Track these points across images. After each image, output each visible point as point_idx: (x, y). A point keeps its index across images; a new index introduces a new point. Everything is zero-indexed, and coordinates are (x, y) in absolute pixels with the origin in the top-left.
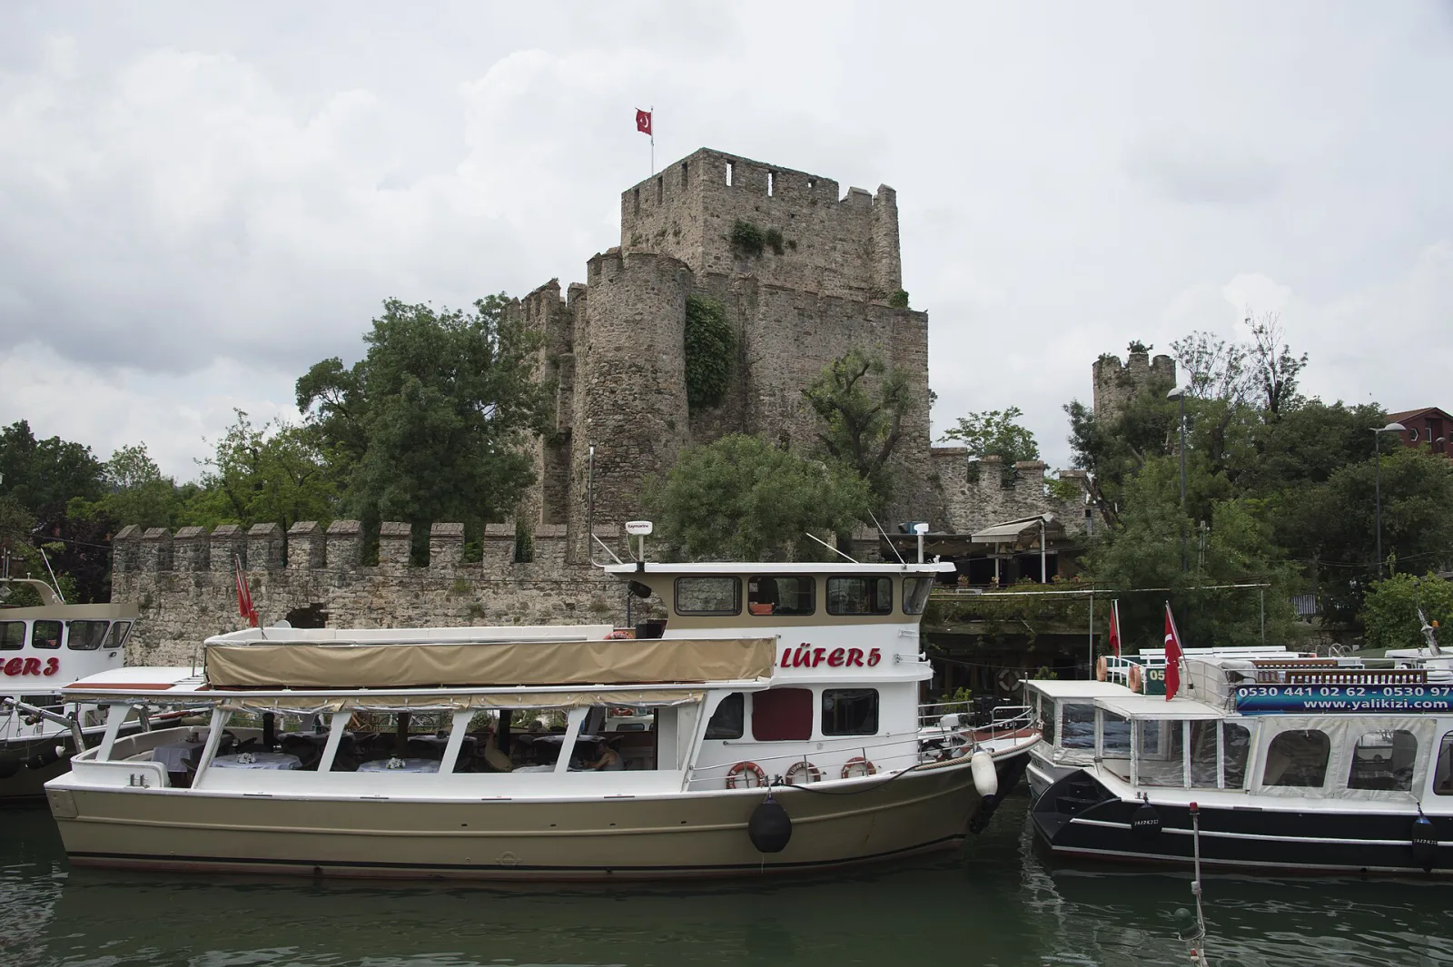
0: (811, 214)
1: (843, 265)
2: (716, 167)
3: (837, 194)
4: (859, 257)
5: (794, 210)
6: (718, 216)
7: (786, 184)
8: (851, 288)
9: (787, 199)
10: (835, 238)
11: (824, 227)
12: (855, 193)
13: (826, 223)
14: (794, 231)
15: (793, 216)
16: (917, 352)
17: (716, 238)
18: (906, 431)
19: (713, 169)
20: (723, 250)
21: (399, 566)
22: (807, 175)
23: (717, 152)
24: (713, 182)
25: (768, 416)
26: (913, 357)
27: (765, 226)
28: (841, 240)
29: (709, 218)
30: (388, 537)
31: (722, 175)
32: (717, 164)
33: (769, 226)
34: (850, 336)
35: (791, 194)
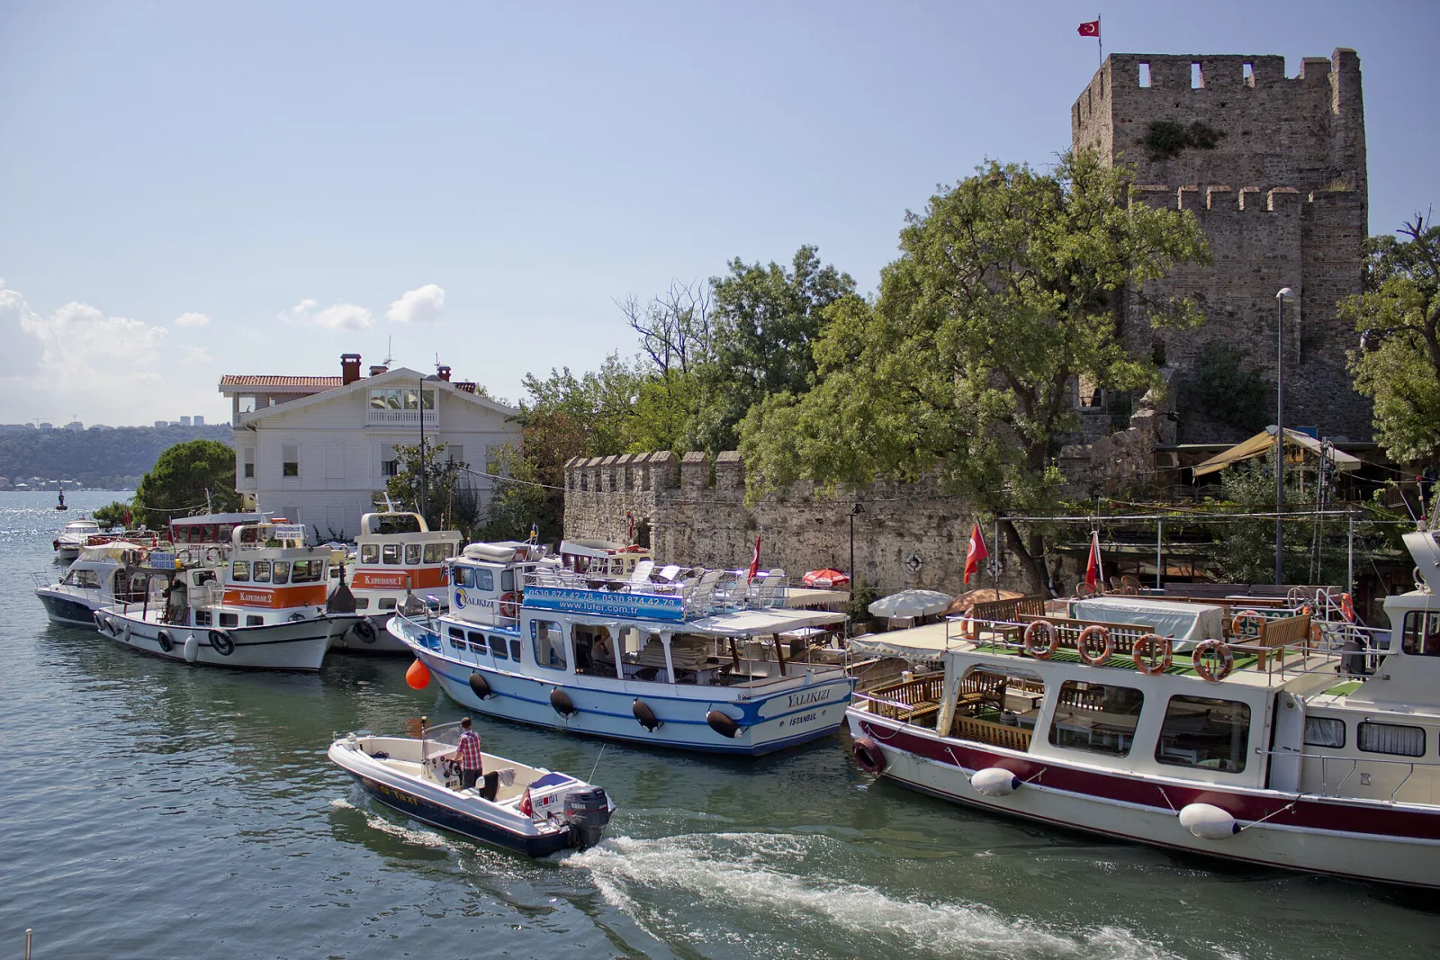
0: (1248, 99)
1: (1290, 147)
2: (1127, 71)
3: (1282, 70)
4: (1312, 134)
5: (1223, 98)
6: (1130, 121)
7: (1214, 73)
8: (1301, 171)
9: (1215, 88)
10: (1279, 120)
11: (1265, 110)
12: (1309, 64)
13: (1268, 106)
14: (1225, 120)
15: (1223, 105)
16: (1345, 236)
17: (1128, 143)
18: (1331, 324)
19: (1124, 75)
20: (1139, 155)
21: (695, 488)
22: (1242, 57)
23: (1126, 55)
24: (1123, 87)
25: (1138, 325)
26: (1341, 242)
27: (1187, 120)
28: (1286, 120)
29: (1120, 125)
30: (688, 464)
31: (1134, 77)
32: (1127, 67)
33: (1194, 120)
34: (1241, 232)
35: (1221, 81)
